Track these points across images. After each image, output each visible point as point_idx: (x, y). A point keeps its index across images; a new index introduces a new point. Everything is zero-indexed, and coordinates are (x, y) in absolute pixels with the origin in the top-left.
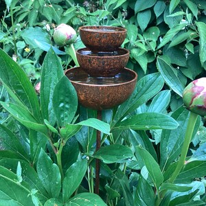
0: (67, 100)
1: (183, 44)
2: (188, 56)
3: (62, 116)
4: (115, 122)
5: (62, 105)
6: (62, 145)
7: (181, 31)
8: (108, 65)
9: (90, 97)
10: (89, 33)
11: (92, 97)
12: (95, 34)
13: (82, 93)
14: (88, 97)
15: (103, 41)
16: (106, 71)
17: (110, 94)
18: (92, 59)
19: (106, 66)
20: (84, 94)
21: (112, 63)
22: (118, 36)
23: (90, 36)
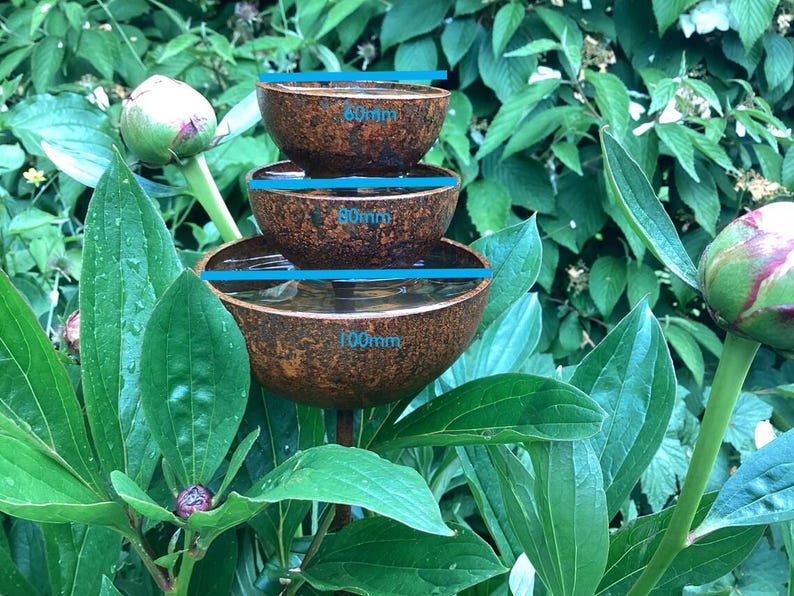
0: (202, 369)
1: (545, 145)
2: (558, 181)
3: (183, 439)
5: (179, 392)
6: (190, 559)
7: (542, 105)
8: (390, 228)
9: (326, 365)
10: (308, 103)
11: (333, 364)
12: (334, 107)
13: (291, 350)
14: (318, 364)
15: (366, 134)
16: (383, 254)
17: (408, 346)
18: (326, 208)
19: (383, 235)
20: (299, 352)
21: (406, 223)
22: (427, 110)
23: (314, 113)
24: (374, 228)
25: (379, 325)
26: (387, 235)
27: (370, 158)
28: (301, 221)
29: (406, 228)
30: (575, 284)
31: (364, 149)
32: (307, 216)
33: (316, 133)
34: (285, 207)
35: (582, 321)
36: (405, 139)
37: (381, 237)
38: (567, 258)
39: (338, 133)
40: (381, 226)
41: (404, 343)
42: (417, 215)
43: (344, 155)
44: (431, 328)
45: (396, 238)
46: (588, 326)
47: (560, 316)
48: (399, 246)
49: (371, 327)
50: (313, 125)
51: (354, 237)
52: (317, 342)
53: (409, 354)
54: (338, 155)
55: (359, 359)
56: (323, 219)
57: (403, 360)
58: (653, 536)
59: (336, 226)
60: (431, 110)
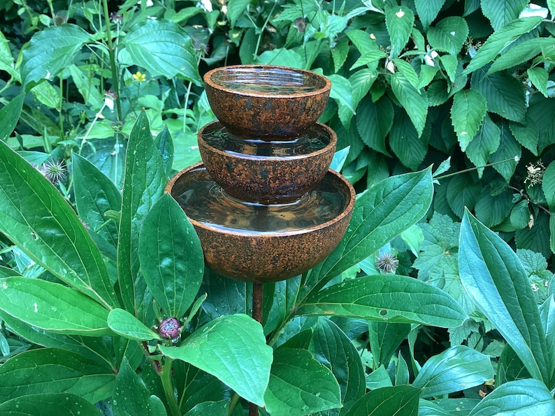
8: (276, 178)
9: (227, 260)
10: (227, 96)
11: (232, 260)
12: (242, 101)
14: (223, 258)
15: (263, 118)
17: (280, 254)
20: (212, 250)
21: (287, 175)
22: (306, 104)
23: (230, 103)
24: (265, 177)
25: (259, 241)
26: (274, 182)
27: (267, 132)
28: (221, 168)
29: (287, 179)
30: (532, 178)
31: (262, 127)
32: (224, 166)
33: (232, 115)
34: (213, 158)
35: (531, 208)
37: (270, 183)
38: (527, 158)
39: (244, 116)
40: (270, 176)
41: (276, 253)
42: (295, 171)
43: (250, 129)
44: (295, 244)
46: (537, 211)
47: (513, 202)
48: (283, 189)
50: (230, 110)
51: (252, 181)
52: (222, 247)
53: (281, 259)
54: (246, 128)
55: (248, 259)
57: (277, 262)
59: (241, 174)
60: (309, 104)
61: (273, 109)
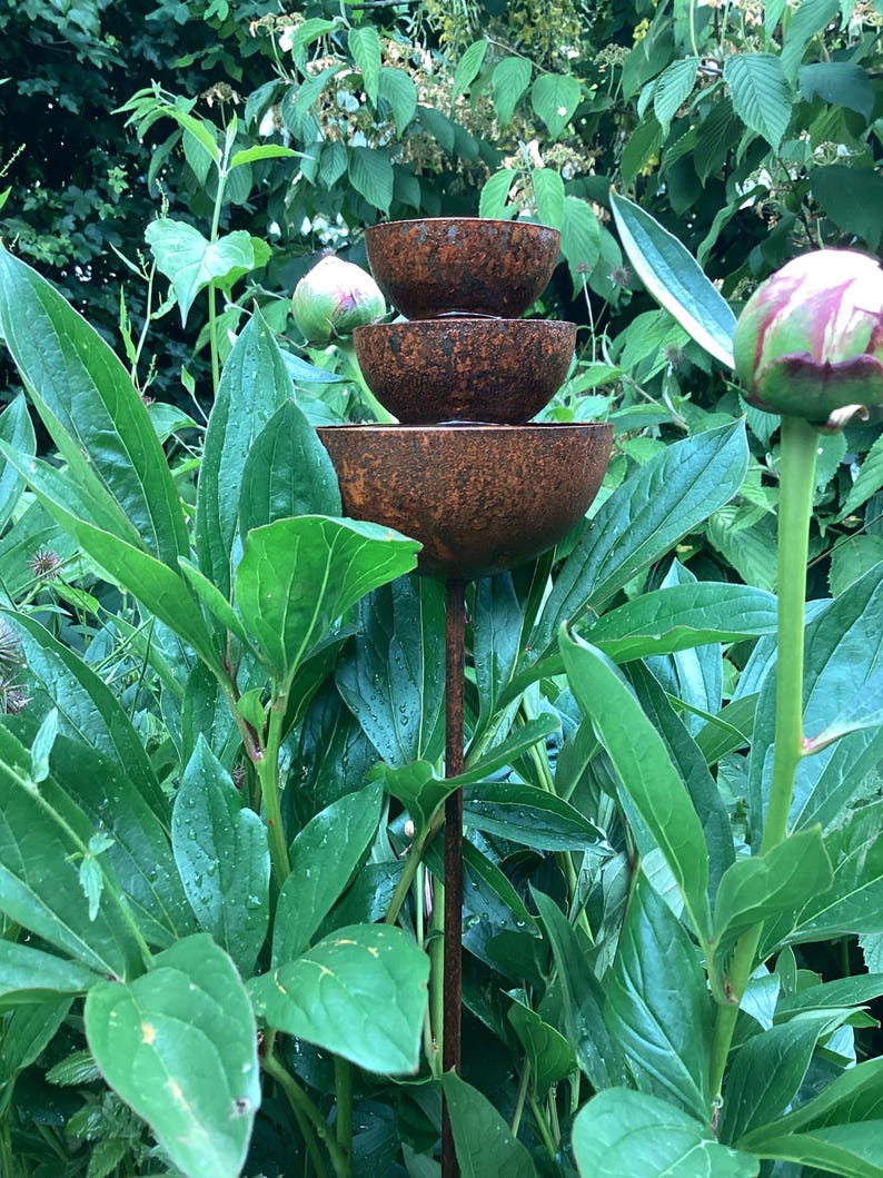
4: (533, 656)
8: (464, 355)
9: (386, 485)
10: (391, 231)
11: (393, 484)
12: (412, 231)
13: (355, 470)
14: (379, 485)
15: (444, 258)
16: (463, 385)
17: (470, 468)
18: (402, 332)
19: (459, 361)
20: (361, 472)
21: (484, 349)
22: (510, 235)
23: (396, 241)
24: (448, 352)
25: (434, 440)
26: (463, 362)
27: (452, 286)
28: (383, 351)
29: (483, 355)
31: (444, 273)
32: (387, 344)
33: (399, 262)
34: (371, 337)
36: (486, 264)
37: (457, 363)
39: (417, 258)
40: (456, 350)
41: (463, 463)
42: (497, 342)
43: (426, 284)
45: (473, 366)
48: (479, 377)
49: (426, 440)
50: (397, 254)
51: (430, 363)
52: (377, 458)
53: (472, 479)
54: (420, 283)
55: (417, 477)
56: (400, 344)
57: (466, 484)
58: (875, 837)
59: (412, 351)
60: (516, 234)
61: (458, 237)
